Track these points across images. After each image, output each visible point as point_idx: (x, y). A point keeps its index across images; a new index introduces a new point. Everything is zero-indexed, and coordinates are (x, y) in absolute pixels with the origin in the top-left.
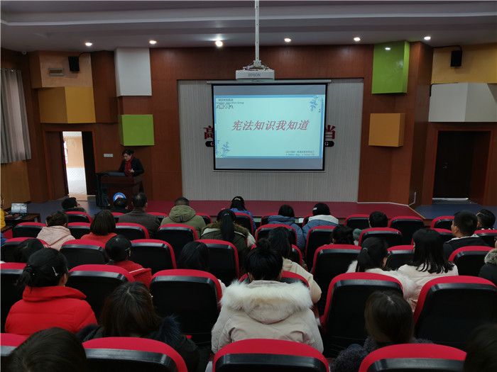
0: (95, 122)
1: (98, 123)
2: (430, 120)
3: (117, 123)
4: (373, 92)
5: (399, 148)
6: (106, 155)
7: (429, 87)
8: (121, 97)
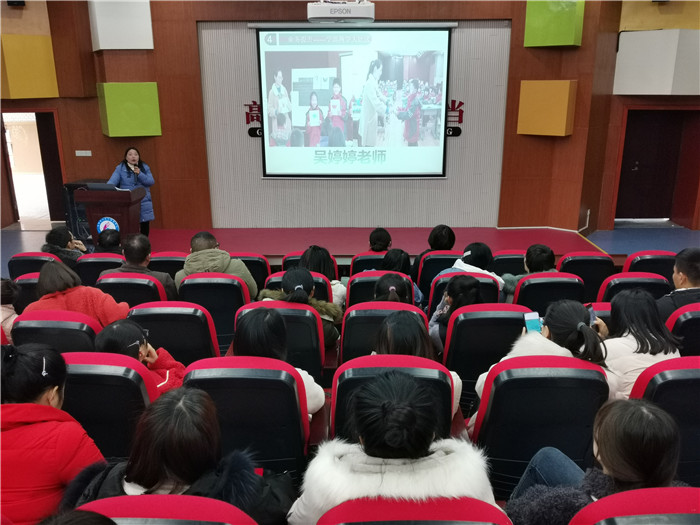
0: (57, 96)
1: (62, 98)
2: (615, 92)
3: (96, 97)
4: (526, 45)
5: (566, 138)
6: (79, 153)
7: (615, 35)
8: (101, 52)
